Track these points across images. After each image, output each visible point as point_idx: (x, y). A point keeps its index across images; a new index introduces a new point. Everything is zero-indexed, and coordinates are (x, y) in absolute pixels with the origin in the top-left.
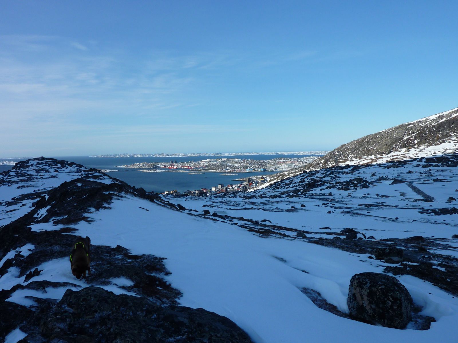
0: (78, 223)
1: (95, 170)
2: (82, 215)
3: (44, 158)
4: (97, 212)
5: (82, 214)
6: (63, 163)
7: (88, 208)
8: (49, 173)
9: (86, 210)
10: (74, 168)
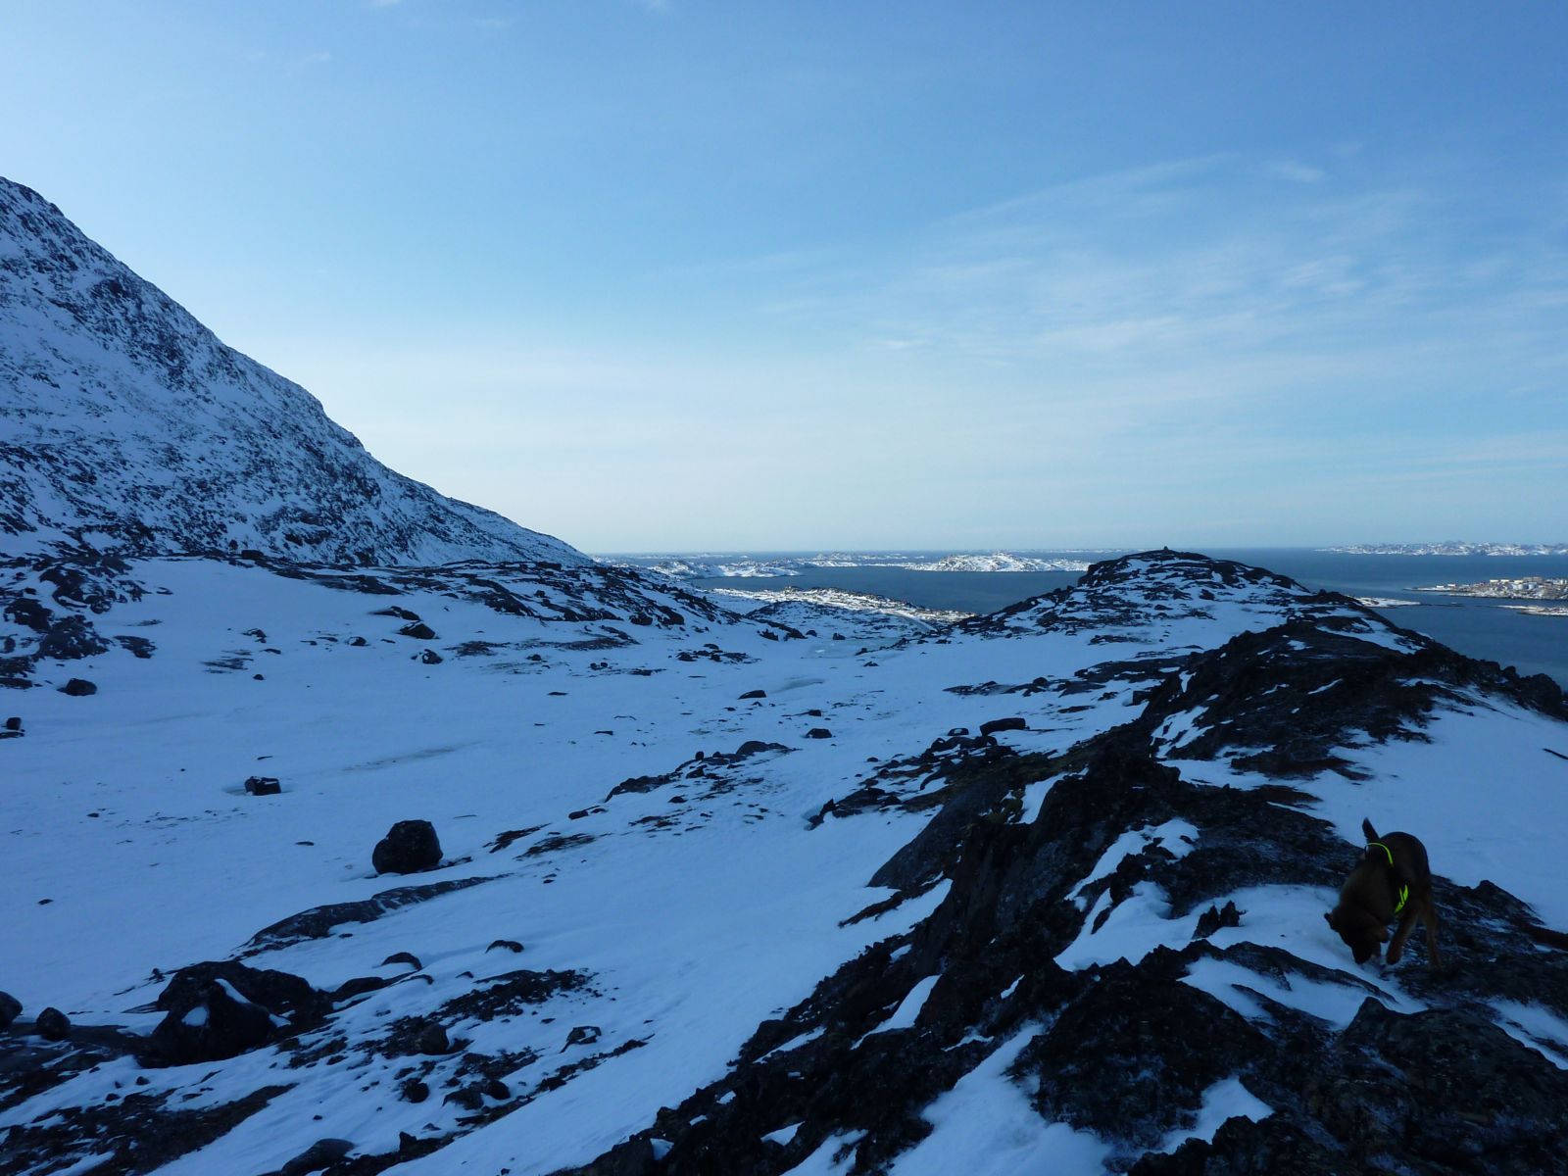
0: (1316, 776)
1: (1337, 598)
2: (1327, 752)
3: (1172, 552)
4: (1379, 747)
5: (1324, 747)
6: (1229, 571)
7: (1342, 728)
8: (1185, 602)
9: (1338, 735)
10: (1265, 589)
